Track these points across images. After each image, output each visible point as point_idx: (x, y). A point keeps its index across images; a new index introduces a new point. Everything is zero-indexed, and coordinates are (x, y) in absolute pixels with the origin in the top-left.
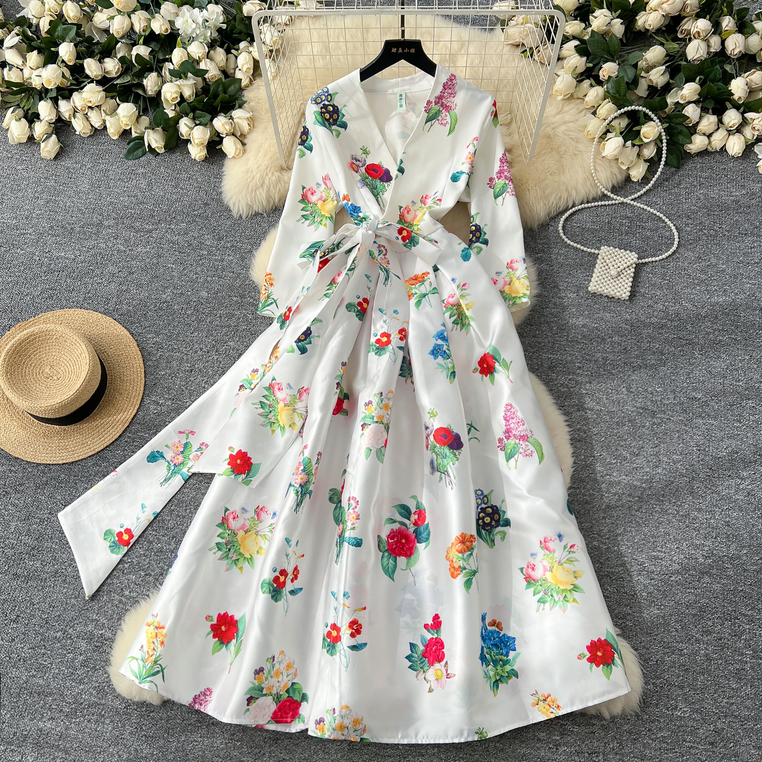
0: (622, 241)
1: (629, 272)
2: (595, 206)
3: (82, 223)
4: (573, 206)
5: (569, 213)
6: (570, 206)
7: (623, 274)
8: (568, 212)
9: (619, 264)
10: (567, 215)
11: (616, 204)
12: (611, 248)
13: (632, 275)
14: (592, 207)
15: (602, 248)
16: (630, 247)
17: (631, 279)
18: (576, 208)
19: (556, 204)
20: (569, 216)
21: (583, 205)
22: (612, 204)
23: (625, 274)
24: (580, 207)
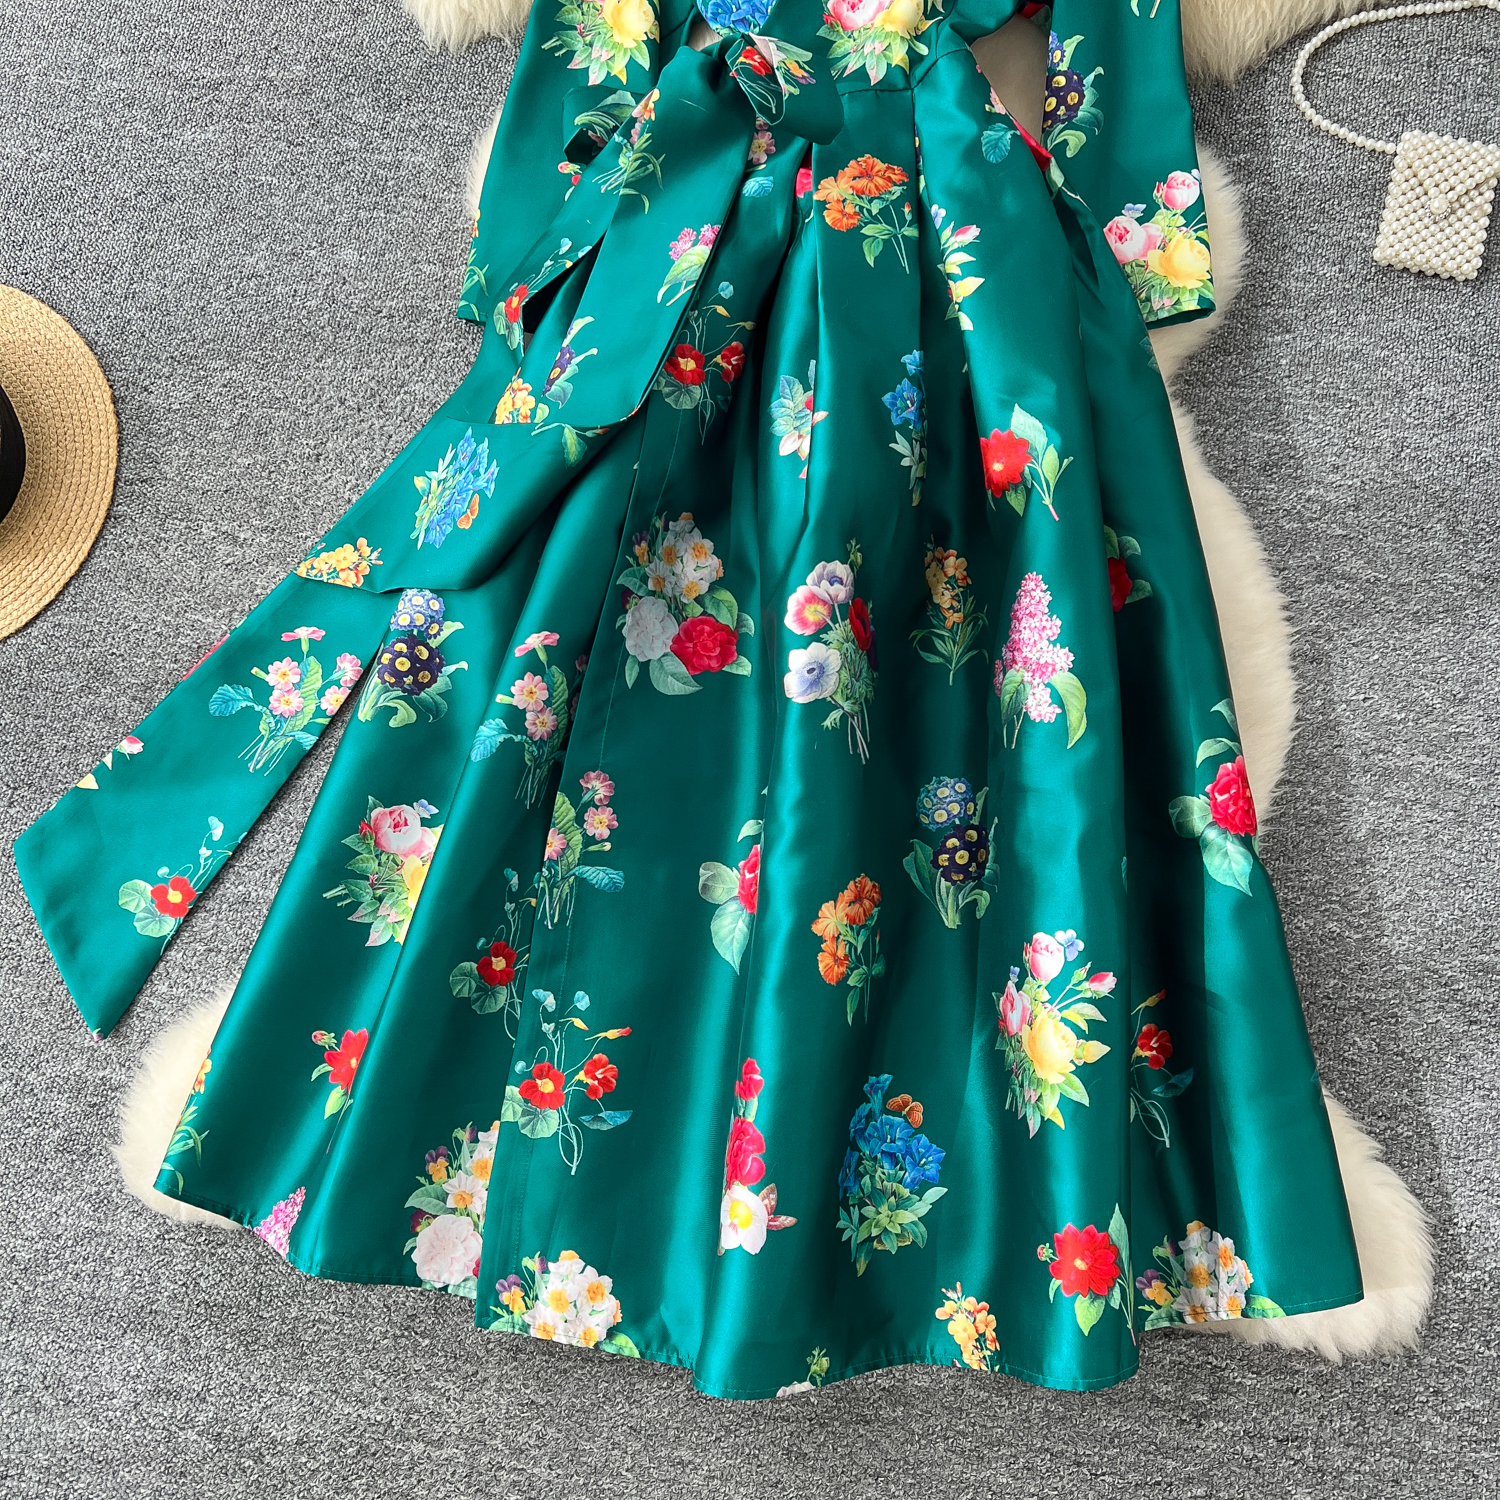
0: (1463, 115)
1: (1478, 200)
2: (1396, 18)
3: (44, 63)
4: (1336, 18)
5: (1323, 36)
6: (1328, 17)
7: (1463, 206)
8: (1321, 34)
9: (1452, 180)
10: (1316, 41)
11: (1453, 12)
12: (1432, 134)
13: (1488, 208)
14: (1387, 20)
15: (1406, 136)
16: (1484, 133)
17: (1485, 222)
18: (1344, 21)
19: (1291, 11)
20: (1323, 44)
21: (1363, 15)
22: (1444, 13)
23: (1469, 206)
24: (1355, 20)
